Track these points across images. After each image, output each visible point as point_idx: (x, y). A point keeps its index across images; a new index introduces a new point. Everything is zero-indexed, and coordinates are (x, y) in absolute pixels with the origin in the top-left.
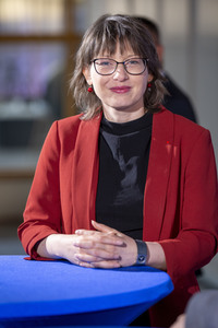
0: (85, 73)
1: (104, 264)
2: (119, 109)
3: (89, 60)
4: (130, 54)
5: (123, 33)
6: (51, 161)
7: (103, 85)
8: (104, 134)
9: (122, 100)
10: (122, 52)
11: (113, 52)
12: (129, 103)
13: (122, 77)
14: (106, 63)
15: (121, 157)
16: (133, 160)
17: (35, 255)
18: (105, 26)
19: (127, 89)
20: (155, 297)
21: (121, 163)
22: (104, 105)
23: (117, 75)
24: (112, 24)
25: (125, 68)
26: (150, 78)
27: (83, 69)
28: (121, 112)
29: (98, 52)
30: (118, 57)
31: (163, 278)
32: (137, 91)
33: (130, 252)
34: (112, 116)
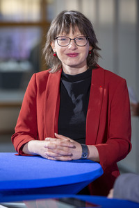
0: (52, 45)
1: (62, 158)
2: (72, 66)
3: (54, 37)
4: (78, 34)
5: (74, 21)
6: (31, 97)
7: (62, 52)
8: (63, 81)
9: (73, 61)
10: (73, 33)
11: (68, 33)
12: (77, 63)
13: (73, 48)
14: (64, 40)
15: (73, 95)
16: (80, 97)
17: (21, 152)
18: (64, 18)
19: (76, 55)
20: (92, 178)
21: (73, 99)
22: (63, 64)
23: (70, 46)
24: (68, 16)
25: (75, 42)
26: (91, 48)
27: (51, 42)
28: (73, 69)
29: (59, 33)
30: (71, 36)
31: (97, 167)
32: (83, 55)
33: (78, 151)
34: (68, 70)
